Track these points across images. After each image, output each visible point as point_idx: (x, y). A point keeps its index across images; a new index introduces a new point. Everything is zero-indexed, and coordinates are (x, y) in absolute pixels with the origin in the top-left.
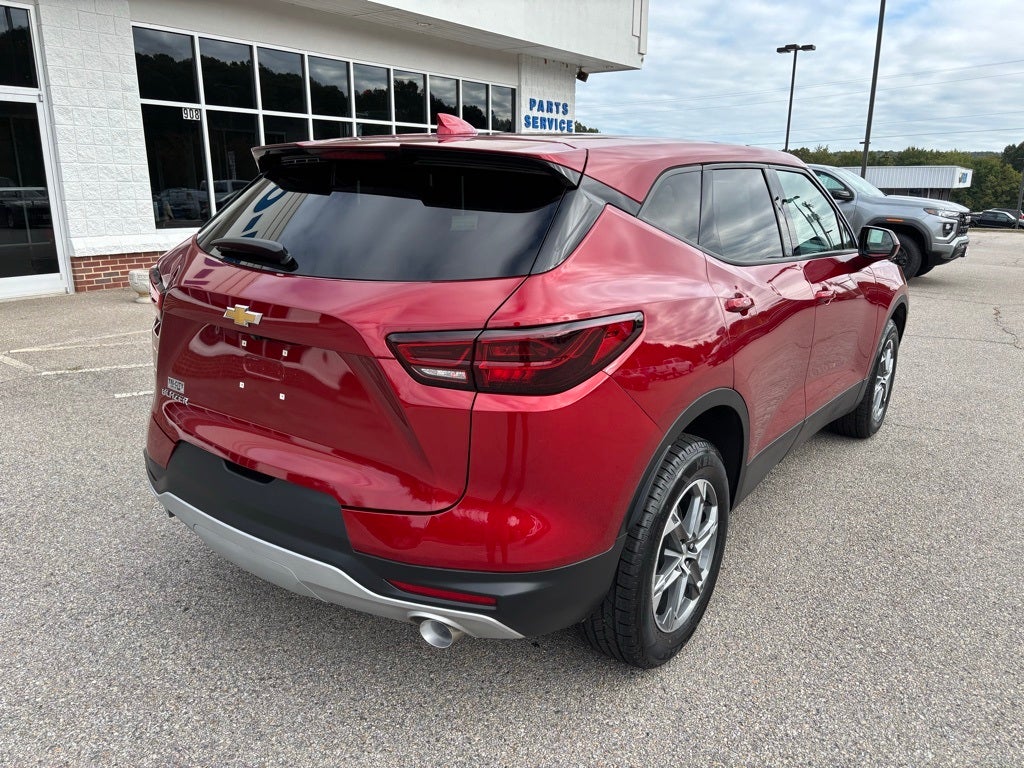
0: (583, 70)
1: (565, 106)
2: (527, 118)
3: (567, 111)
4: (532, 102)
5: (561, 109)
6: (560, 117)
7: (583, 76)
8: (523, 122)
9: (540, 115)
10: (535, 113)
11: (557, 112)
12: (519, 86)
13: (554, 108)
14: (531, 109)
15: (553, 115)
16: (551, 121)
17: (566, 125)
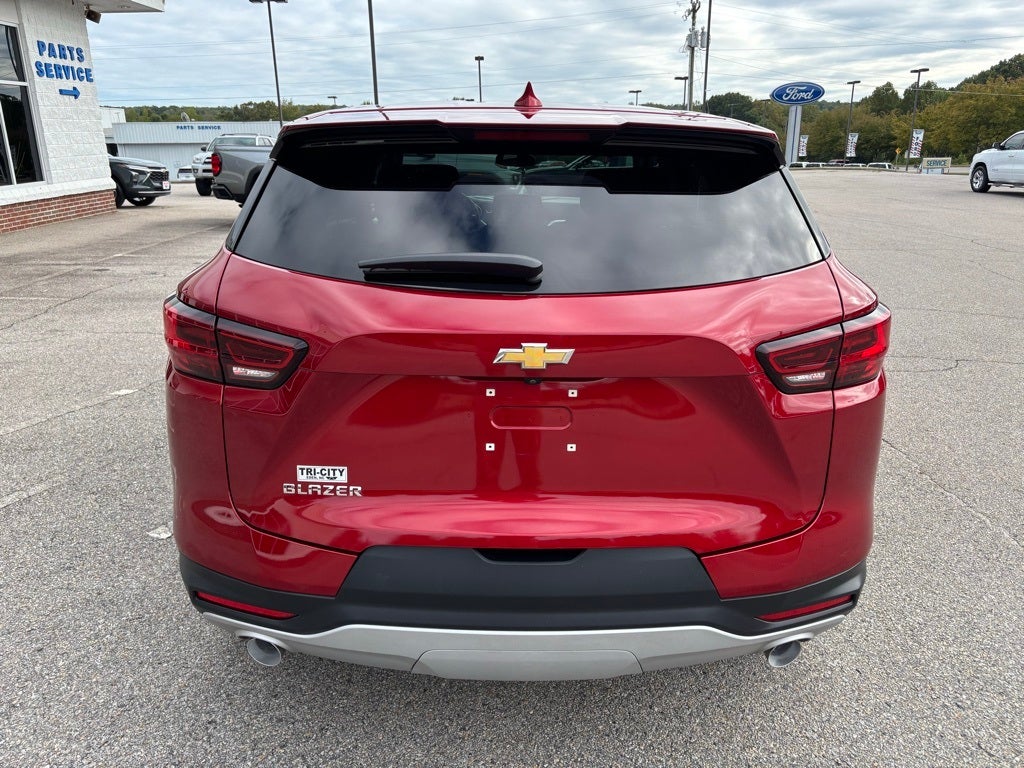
0: (92, 8)
1: (79, 51)
2: (38, 65)
3: (82, 57)
4: (41, 46)
5: (76, 56)
6: (76, 64)
7: (94, 16)
8: (35, 70)
9: (52, 61)
10: (46, 59)
11: (72, 59)
12: (21, 24)
13: (67, 53)
14: (41, 54)
15: (67, 62)
16: (66, 69)
17: (84, 75)
